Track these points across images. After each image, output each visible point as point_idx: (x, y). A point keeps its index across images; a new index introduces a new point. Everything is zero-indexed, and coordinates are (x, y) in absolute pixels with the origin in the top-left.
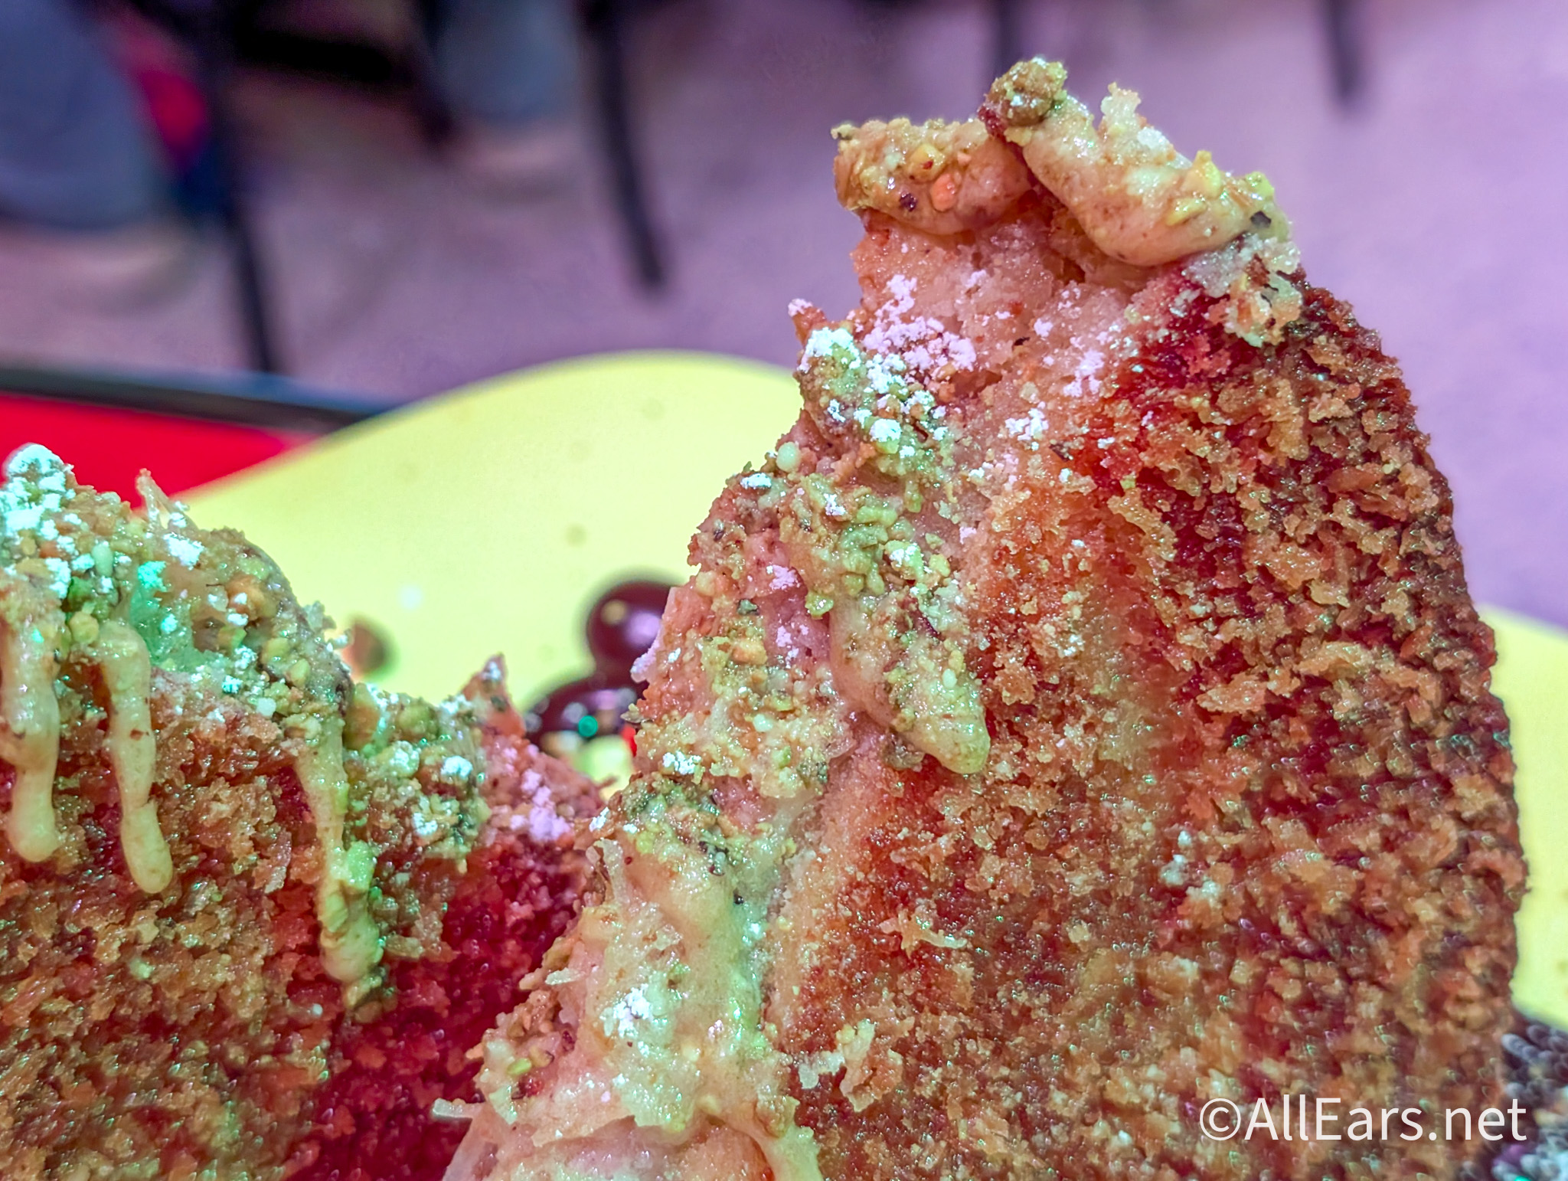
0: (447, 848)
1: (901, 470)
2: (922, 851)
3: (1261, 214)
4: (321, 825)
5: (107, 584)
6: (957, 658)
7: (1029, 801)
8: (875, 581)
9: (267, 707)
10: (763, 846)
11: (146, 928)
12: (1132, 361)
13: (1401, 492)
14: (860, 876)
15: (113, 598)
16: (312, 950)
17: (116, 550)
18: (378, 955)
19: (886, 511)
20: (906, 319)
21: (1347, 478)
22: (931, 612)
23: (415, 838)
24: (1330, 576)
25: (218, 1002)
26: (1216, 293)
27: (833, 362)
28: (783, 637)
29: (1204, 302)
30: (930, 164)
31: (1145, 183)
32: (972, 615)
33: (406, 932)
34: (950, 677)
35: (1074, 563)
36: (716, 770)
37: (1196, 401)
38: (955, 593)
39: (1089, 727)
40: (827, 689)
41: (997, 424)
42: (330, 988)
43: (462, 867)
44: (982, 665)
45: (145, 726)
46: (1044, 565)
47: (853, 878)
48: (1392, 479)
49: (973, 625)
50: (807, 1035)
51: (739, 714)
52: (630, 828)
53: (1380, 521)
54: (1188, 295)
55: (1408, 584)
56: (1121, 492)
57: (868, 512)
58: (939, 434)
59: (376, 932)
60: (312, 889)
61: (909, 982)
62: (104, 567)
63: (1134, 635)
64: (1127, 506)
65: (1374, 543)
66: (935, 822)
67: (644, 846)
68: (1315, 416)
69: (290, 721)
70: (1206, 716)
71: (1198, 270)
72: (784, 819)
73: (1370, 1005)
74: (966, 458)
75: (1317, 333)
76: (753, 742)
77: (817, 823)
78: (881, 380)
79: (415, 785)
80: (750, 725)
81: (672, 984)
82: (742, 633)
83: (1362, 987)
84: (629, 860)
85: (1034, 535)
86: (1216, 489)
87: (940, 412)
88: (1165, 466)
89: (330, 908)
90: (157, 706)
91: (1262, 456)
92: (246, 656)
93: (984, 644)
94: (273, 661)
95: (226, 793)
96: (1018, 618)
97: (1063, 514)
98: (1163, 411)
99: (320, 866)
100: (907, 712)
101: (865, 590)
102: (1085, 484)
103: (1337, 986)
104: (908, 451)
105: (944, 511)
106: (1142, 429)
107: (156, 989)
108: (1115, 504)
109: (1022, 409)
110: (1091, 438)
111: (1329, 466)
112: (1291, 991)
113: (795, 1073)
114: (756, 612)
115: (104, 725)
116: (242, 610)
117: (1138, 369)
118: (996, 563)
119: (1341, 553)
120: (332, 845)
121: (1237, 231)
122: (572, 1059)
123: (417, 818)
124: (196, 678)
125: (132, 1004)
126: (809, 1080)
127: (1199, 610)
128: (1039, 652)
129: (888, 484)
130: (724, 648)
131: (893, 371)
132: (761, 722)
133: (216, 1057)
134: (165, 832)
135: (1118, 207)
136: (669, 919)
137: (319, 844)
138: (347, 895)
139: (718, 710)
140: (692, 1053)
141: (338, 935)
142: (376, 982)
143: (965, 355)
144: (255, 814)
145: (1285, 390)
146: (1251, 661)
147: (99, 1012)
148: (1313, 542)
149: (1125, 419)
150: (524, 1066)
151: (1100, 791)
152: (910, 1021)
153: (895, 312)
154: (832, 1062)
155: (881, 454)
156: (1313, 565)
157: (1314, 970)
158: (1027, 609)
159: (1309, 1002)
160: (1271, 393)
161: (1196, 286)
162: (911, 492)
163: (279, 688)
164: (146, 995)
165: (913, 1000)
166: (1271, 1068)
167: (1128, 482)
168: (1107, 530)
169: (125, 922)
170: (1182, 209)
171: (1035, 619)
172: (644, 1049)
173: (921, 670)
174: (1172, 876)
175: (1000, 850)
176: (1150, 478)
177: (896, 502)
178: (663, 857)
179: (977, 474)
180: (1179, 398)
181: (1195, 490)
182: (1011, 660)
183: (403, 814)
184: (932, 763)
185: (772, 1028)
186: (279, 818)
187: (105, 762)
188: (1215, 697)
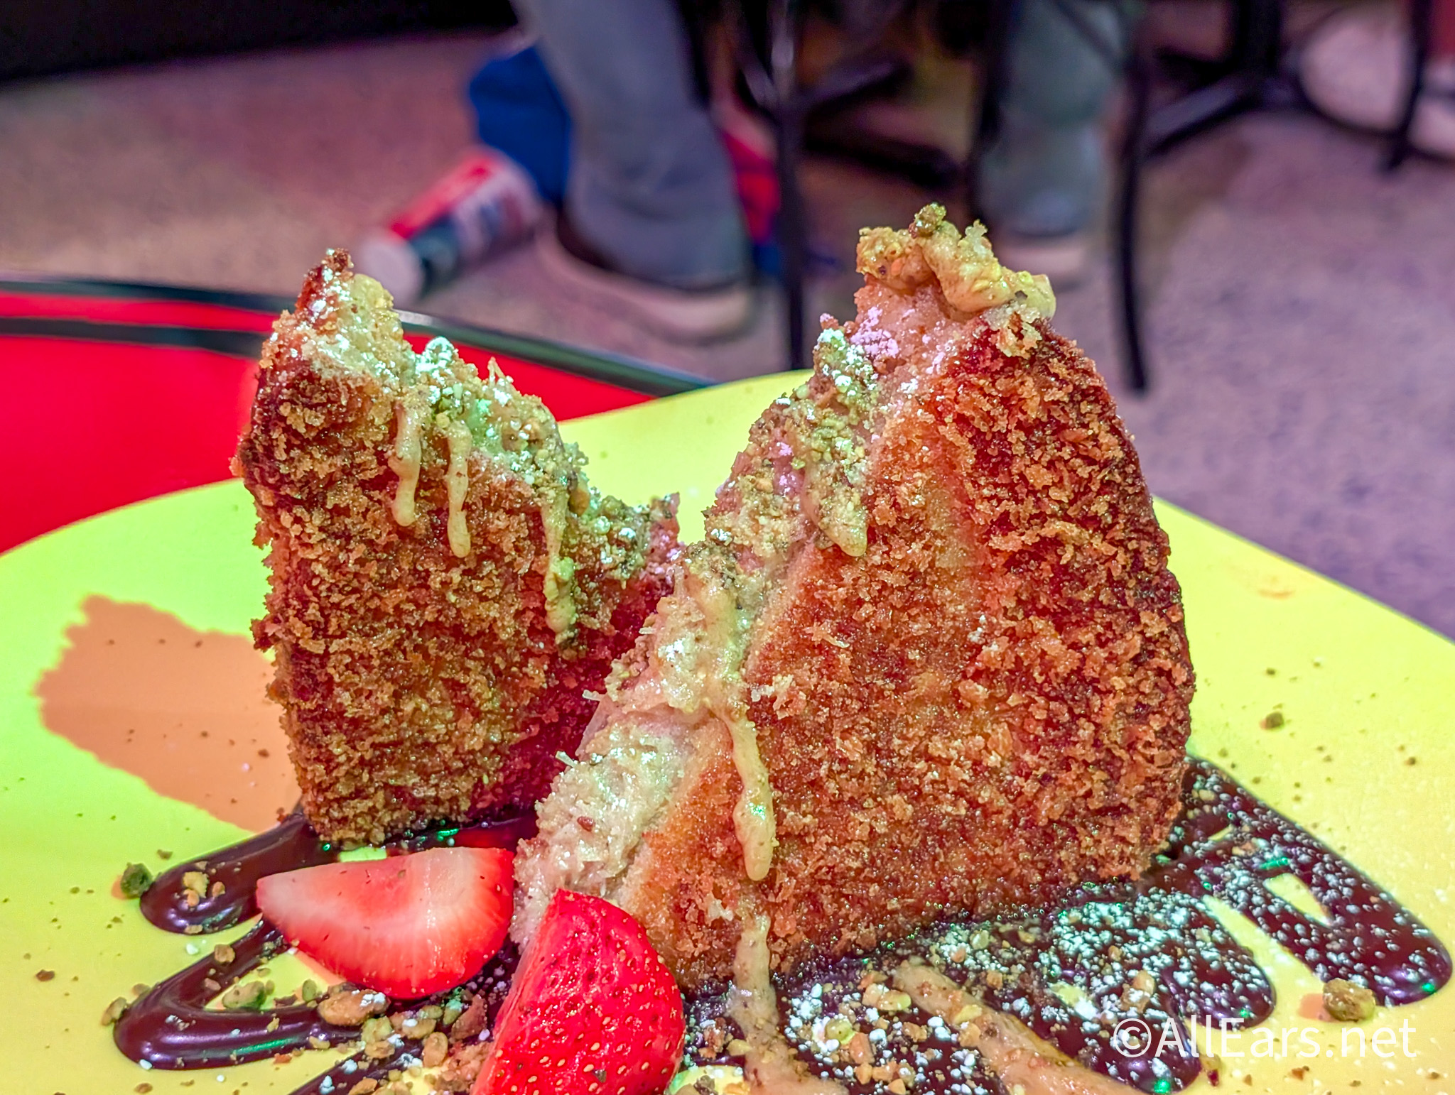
0: (617, 574)
1: (847, 402)
2: (829, 594)
3: (1021, 292)
4: (549, 544)
5: (458, 403)
6: (857, 497)
7: (889, 578)
8: (828, 456)
9: (530, 480)
10: (753, 580)
11: (456, 576)
12: (955, 358)
13: (1098, 446)
14: (798, 602)
15: (460, 410)
16: (541, 612)
17: (465, 389)
18: (573, 621)
19: (836, 421)
20: (874, 329)
21: (1069, 435)
22: (849, 473)
23: (601, 564)
24: (1059, 484)
25: (490, 627)
26: (994, 329)
27: (830, 346)
28: (783, 481)
29: (989, 333)
30: (894, 252)
31: (968, 270)
32: (868, 477)
33: (594, 615)
34: (850, 506)
35: (921, 458)
36: (737, 541)
37: (982, 382)
38: (862, 467)
39: (926, 547)
40: (797, 507)
41: (898, 385)
42: (549, 633)
43: (624, 586)
44: (868, 502)
45: (465, 472)
46: (907, 457)
47: (794, 602)
48: (1095, 438)
49: (868, 484)
50: (759, 675)
51: (754, 514)
52: (688, 561)
53: (1090, 461)
54: (983, 328)
55: (1107, 497)
56: (945, 424)
57: (827, 422)
58: (871, 387)
59: (574, 608)
60: (542, 577)
61: (818, 661)
62: (458, 395)
63: (958, 504)
64: (949, 431)
65: (1084, 472)
66: (839, 581)
67: (693, 570)
68: (1046, 399)
69: (542, 489)
70: (995, 552)
71: (987, 315)
72: (767, 570)
73: (1086, 731)
74: (882, 401)
75: (1053, 357)
76: (757, 528)
77: (784, 575)
78: (851, 357)
79: (605, 538)
80: (757, 521)
81: (698, 640)
82: (762, 475)
83: (1082, 720)
84: (686, 577)
85: (903, 441)
86: (995, 429)
87: (875, 377)
88: (967, 413)
89: (550, 588)
90: (472, 465)
91: (1020, 416)
92: (526, 455)
93: (871, 493)
94: (539, 460)
95: (503, 516)
96: (890, 482)
97: (919, 432)
98: (970, 386)
99: (546, 565)
100: (826, 520)
101: (822, 460)
102: (930, 418)
103: (1066, 717)
104: (852, 393)
105: (866, 425)
106: (958, 394)
107: (458, 610)
108: (942, 429)
109: (908, 378)
110: (934, 395)
111: (1060, 428)
112: (1041, 715)
113: (749, 691)
114: (771, 466)
115: (446, 469)
116: (527, 432)
117: (957, 362)
118: (883, 452)
119: (1066, 475)
120: (554, 556)
121: (1007, 299)
122: (647, 673)
123: (603, 555)
124: (496, 459)
125: (447, 617)
126: (756, 697)
127: (986, 492)
128: (899, 501)
129: (842, 409)
130: (753, 481)
131: (858, 354)
132: (763, 520)
133: (488, 661)
134: (469, 528)
135: (956, 280)
136: (700, 607)
137: (547, 553)
138: (560, 584)
139: (744, 511)
140: (702, 676)
141: (553, 604)
142: (572, 634)
143: (893, 350)
144: (517, 531)
145: (1030, 382)
146: (1015, 524)
147: (429, 616)
148: (1051, 465)
149: (950, 386)
150: (626, 675)
151: (934, 582)
152: (814, 680)
153: (869, 325)
154: (768, 691)
155: (839, 393)
156: (1048, 478)
157: (1053, 705)
158: (895, 478)
159: (1049, 723)
160: (1022, 383)
161: (986, 324)
162: (852, 414)
163: (539, 473)
164: (453, 613)
165: (819, 670)
166: (1028, 757)
167: (948, 419)
168: (943, 445)
169: (446, 571)
170: (979, 285)
171: (898, 483)
172: (678, 669)
173: (839, 501)
174: (974, 637)
175: (874, 602)
176: (961, 420)
177: (845, 418)
178: (701, 576)
179: (884, 409)
180: (973, 378)
181: (984, 429)
182: (882, 502)
183: (597, 552)
184: (836, 548)
185: (743, 670)
186: (530, 537)
187: (443, 486)
188: (997, 541)
